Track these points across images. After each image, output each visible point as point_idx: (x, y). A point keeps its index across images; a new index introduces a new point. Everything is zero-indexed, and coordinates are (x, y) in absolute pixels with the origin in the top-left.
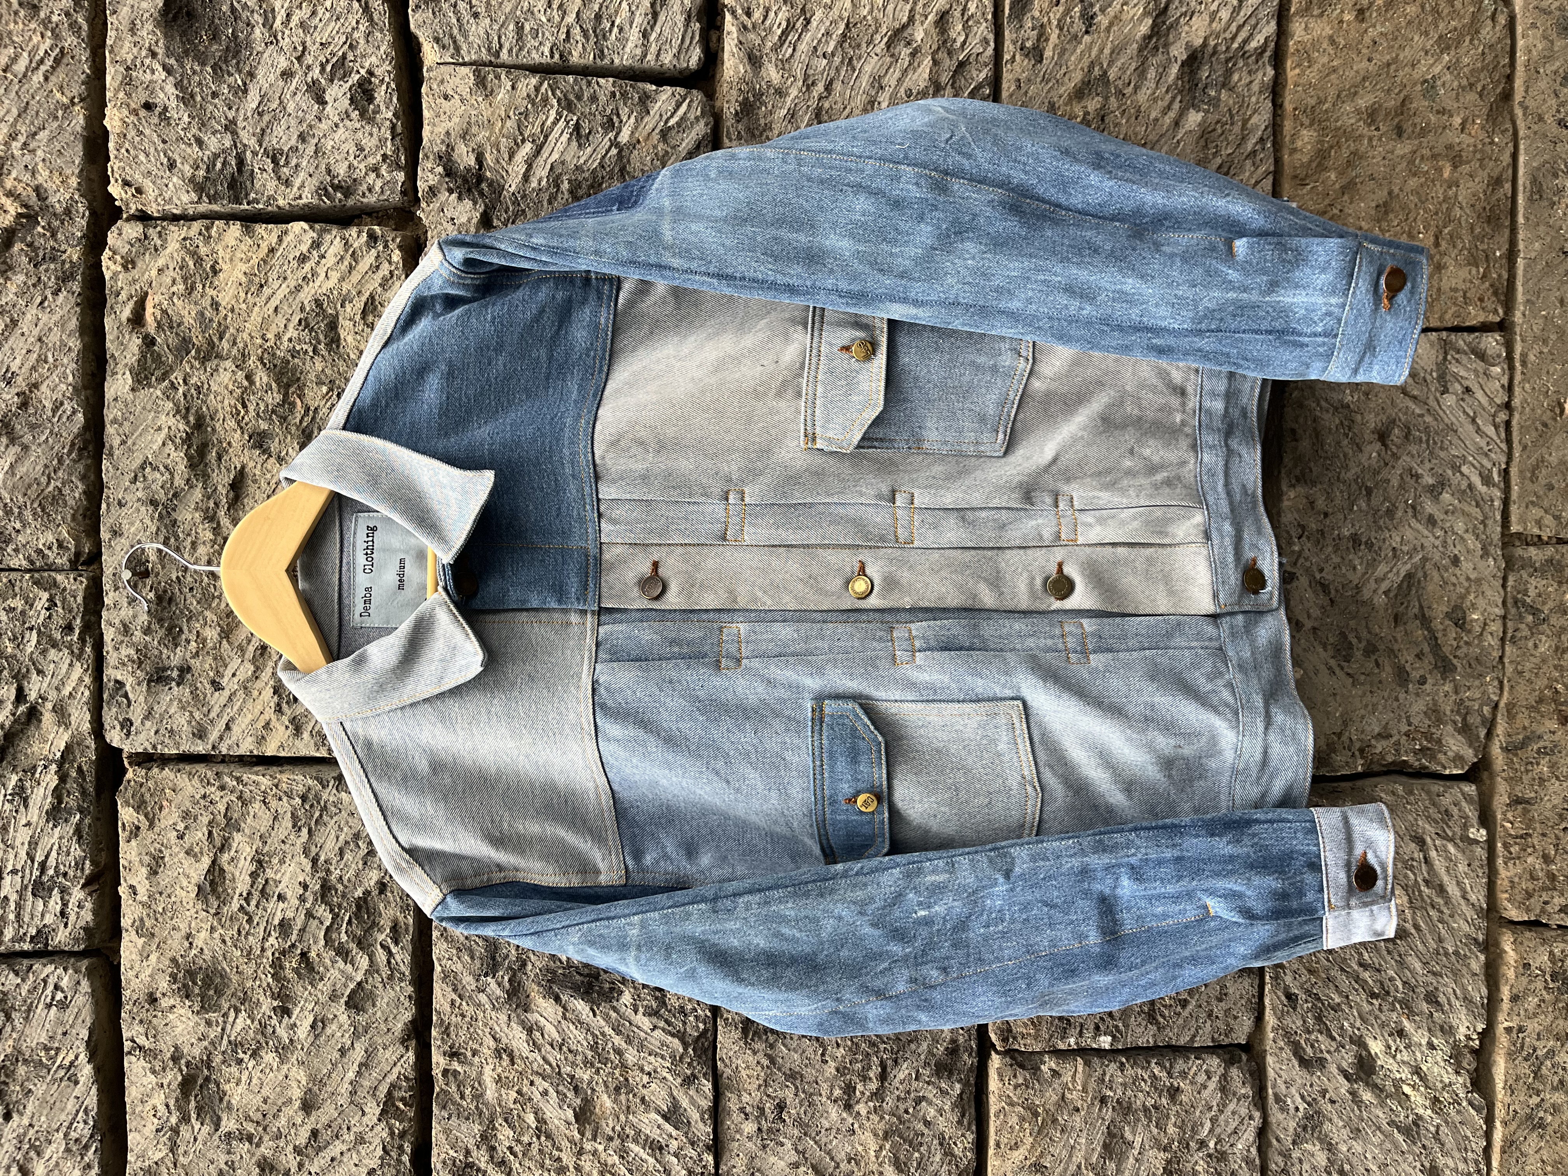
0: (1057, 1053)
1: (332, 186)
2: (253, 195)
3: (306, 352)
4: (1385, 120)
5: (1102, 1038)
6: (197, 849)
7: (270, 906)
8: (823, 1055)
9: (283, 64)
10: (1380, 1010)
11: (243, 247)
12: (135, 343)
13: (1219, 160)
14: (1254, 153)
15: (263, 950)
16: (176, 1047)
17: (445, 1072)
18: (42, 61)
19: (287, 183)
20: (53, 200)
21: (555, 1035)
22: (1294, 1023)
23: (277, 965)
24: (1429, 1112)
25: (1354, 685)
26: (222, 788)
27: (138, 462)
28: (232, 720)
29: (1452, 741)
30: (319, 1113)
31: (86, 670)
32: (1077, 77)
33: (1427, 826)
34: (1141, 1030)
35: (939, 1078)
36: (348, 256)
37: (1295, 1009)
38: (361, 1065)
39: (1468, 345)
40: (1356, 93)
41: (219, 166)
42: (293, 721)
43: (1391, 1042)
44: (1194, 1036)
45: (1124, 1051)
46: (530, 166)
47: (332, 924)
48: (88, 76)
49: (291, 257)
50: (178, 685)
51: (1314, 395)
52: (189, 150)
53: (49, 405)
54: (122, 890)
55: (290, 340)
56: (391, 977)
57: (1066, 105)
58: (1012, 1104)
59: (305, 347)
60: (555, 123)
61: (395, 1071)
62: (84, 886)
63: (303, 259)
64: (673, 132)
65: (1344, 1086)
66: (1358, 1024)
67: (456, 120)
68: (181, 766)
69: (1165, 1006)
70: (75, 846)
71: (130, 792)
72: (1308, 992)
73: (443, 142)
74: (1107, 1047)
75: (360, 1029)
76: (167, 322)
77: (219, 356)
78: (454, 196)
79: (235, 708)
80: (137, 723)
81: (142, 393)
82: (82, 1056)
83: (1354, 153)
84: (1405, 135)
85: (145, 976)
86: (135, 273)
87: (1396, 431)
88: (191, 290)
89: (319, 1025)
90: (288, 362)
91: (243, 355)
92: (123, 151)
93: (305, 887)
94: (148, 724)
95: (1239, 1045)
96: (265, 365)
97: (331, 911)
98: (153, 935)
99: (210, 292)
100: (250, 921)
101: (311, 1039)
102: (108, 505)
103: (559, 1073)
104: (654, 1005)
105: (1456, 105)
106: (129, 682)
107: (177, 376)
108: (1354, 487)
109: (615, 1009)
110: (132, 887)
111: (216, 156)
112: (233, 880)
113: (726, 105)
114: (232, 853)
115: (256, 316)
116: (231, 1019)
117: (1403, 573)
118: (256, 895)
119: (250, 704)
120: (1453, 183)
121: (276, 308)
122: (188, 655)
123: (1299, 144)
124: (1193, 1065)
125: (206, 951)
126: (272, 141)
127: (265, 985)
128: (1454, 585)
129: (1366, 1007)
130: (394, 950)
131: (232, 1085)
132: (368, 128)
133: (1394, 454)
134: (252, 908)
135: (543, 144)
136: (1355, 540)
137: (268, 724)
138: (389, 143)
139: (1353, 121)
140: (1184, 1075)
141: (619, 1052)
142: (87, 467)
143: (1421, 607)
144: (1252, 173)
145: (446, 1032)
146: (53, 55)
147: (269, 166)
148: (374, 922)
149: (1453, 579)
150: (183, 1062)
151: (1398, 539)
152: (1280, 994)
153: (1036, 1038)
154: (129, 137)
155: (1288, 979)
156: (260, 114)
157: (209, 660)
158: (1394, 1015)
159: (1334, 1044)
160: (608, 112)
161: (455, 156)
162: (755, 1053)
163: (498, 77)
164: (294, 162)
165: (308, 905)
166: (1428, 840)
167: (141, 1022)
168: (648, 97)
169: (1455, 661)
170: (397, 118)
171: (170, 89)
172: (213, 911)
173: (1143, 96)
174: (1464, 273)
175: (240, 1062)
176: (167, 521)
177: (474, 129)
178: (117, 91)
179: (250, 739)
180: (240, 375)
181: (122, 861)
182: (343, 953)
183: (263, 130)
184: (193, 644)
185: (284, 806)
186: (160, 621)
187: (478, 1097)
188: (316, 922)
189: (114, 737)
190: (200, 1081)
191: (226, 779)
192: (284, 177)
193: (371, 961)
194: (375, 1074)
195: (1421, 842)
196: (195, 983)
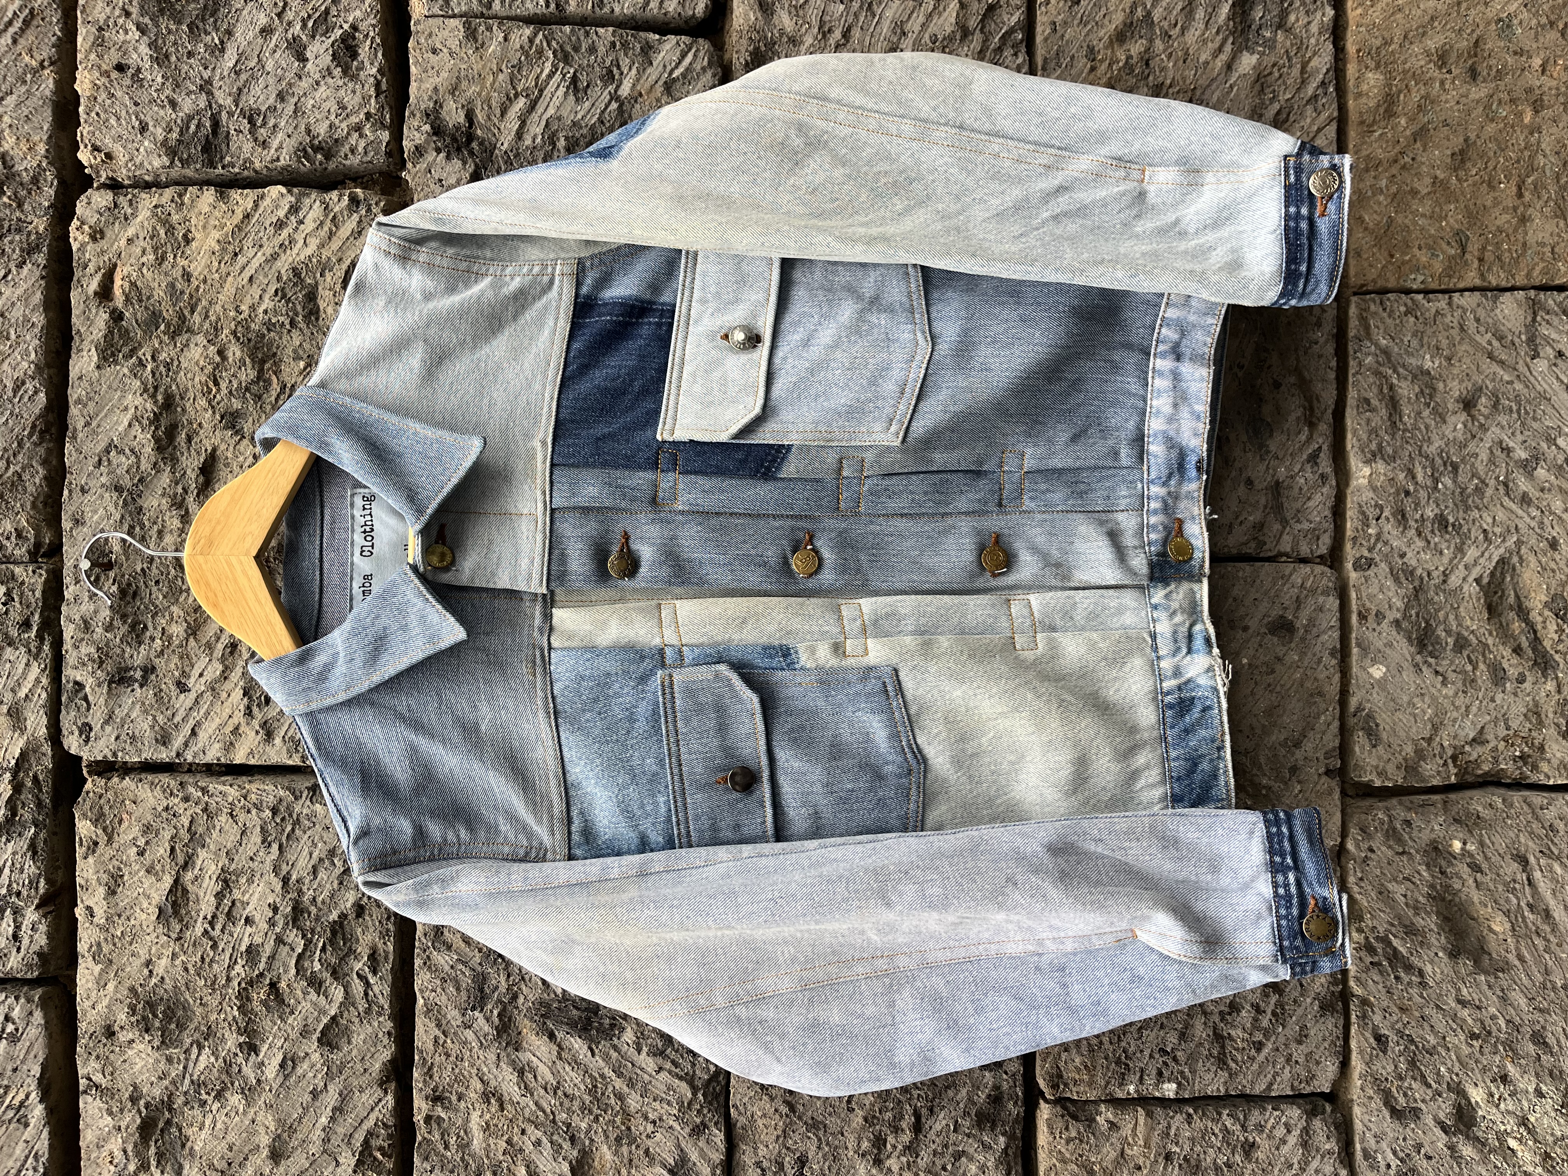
0: (1114, 1102)
1: (312, 147)
2: (228, 159)
3: (282, 325)
4: (1457, 63)
5: (1166, 1086)
6: (158, 867)
7: (237, 930)
9: (263, 20)
10: (1481, 1052)
11: (216, 213)
12: (102, 318)
13: (1276, 106)
14: (1315, 97)
15: (229, 979)
16: (135, 1087)
17: (428, 1119)
18: (10, 23)
19: (264, 144)
20: (19, 167)
21: (549, 1077)
22: (1385, 1067)
23: (244, 996)
24: (1539, 1170)
25: (1444, 683)
26: (186, 799)
27: (102, 445)
28: (198, 724)
29: (1555, 747)
30: (288, 1162)
31: (43, 671)
32: (1118, 18)
33: (1531, 844)
34: (1209, 1076)
35: (981, 1130)
36: (328, 222)
37: (1385, 1052)
38: (334, 1109)
39: (1559, 305)
40: (1424, 34)
41: (193, 128)
42: (264, 725)
43: (1494, 1090)
44: (1271, 1084)
45: (1192, 1101)
46: (523, 123)
47: (304, 950)
48: (59, 39)
49: (268, 223)
50: (141, 686)
51: (1389, 361)
52: (162, 113)
53: (10, 385)
54: (79, 912)
55: (265, 312)
56: (368, 1011)
57: (1106, 48)
58: (1064, 1161)
59: (281, 319)
60: (550, 76)
61: (373, 1117)
62: (38, 907)
63: (280, 225)
64: (678, 85)
65: (1441, 1140)
66: (1457, 1069)
67: (444, 75)
68: (143, 776)
69: (1237, 1049)
70: (29, 863)
71: (88, 803)
72: (1400, 1033)
73: (430, 98)
74: (1172, 1095)
75: (334, 1069)
76: (135, 294)
77: (189, 330)
78: (443, 155)
79: (202, 712)
80: (97, 728)
81: (108, 371)
82: (33, 1095)
83: (1426, 97)
84: (1480, 78)
85: (101, 1007)
86: (103, 244)
87: (1483, 400)
88: (161, 260)
89: (289, 1063)
90: (264, 336)
91: (216, 329)
92: (93, 114)
93: (275, 910)
94: (108, 729)
95: (1322, 1095)
96: (238, 339)
97: (304, 936)
98: (111, 961)
99: (182, 262)
100: (214, 946)
101: (280, 1079)
102: (70, 491)
103: (554, 1121)
104: (660, 1045)
105: (1535, 46)
106: (90, 684)
107: (145, 352)
108: (1438, 461)
109: (615, 1048)
110: (89, 908)
111: (190, 118)
112: (197, 900)
113: (735, 56)
114: (196, 872)
115: (229, 288)
116: (193, 1056)
117: (1495, 558)
118: (222, 919)
119: (217, 707)
120: (1534, 129)
121: (251, 278)
122: (153, 654)
123: (1365, 87)
124: (1270, 1116)
125: (167, 980)
126: (249, 101)
127: (230, 1018)
128: (1553, 571)
129: (1466, 1050)
130: (372, 980)
131: (195, 1129)
132: (350, 85)
133: (1481, 425)
134: (217, 933)
135: (538, 99)
136: (1442, 522)
137: (237, 728)
138: (373, 101)
139: (1423, 63)
140: (1260, 1128)
141: (620, 1097)
142: (49, 451)
143: (1517, 597)
144: (1314, 120)
145: (429, 1073)
146: (22, 16)
147: (245, 125)
148: (350, 949)
149: (1553, 565)
150: (142, 1102)
151: (1490, 520)
152: (1368, 1035)
153: (1091, 1084)
154: (99, 100)
155: (1377, 1019)
156: (237, 73)
157: (175, 659)
158: (1497, 1059)
159: (1429, 1092)
160: (608, 63)
161: (444, 113)
162: (772, 1099)
163: (489, 29)
164: (271, 122)
165: (278, 930)
166: (1532, 860)
167: (98, 1057)
168: (651, 47)
169: (1557, 657)
170: (383, 75)
171: (144, 49)
172: (174, 936)
173: (1192, 36)
174: (1551, 226)
175: (203, 1103)
176: (131, 507)
177: (464, 84)
178: (88, 52)
179: (217, 746)
180: (212, 349)
181: (78, 880)
182: (316, 983)
183: (240, 90)
184: (158, 641)
185: (253, 820)
186: (124, 617)
187: (464, 1146)
188: (287, 948)
189: (72, 744)
190: (161, 1125)
191: (191, 790)
192: (261, 139)
193: (346, 992)
194: (350, 1120)
195: (1523, 861)
196: (155, 1016)
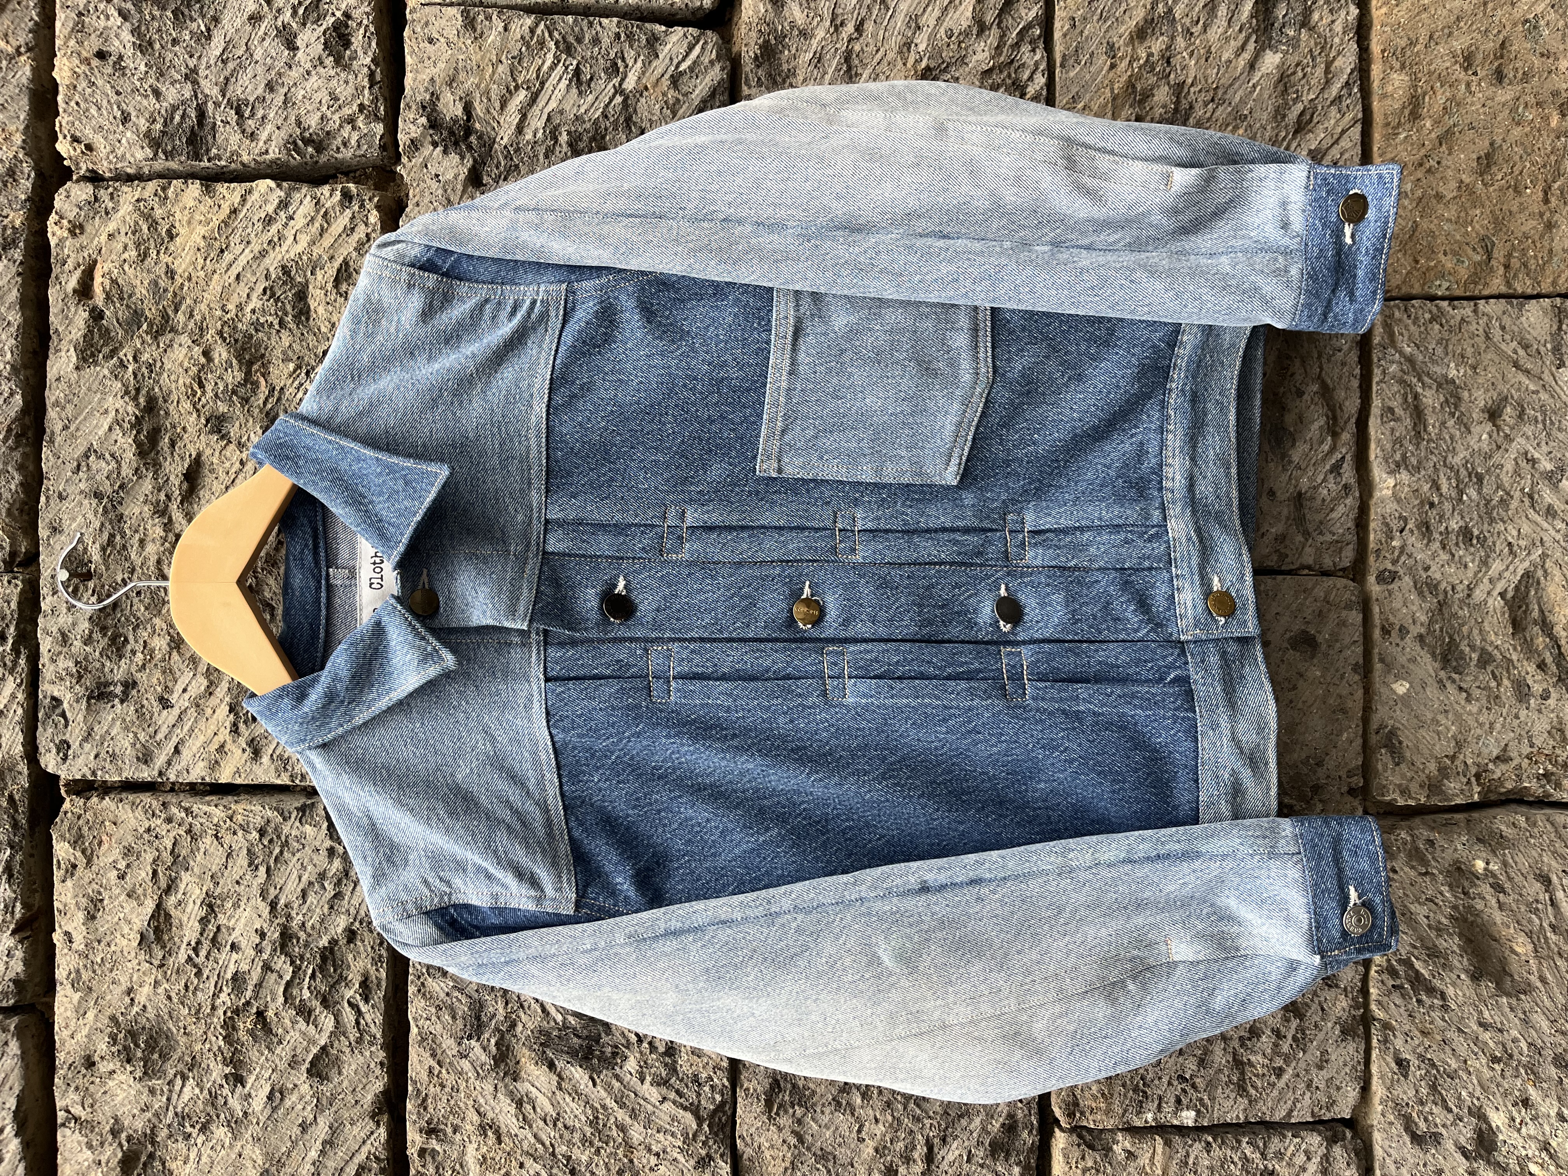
0: (1132, 1130)
1: (302, 139)
2: (214, 151)
3: (271, 325)
4: (1483, 64)
5: (1185, 1114)
6: (140, 891)
7: (223, 957)
8: (859, 1131)
9: (251, 7)
10: (1503, 1076)
11: (202, 208)
12: (81, 317)
13: (1300, 107)
14: (1339, 98)
15: (214, 1008)
16: (116, 1120)
17: (422, 1152)
19: (253, 136)
21: (549, 1109)
22: (1406, 1092)
23: (229, 1025)
25: (1468, 700)
26: (169, 820)
27: (82, 449)
28: (181, 742)
31: (19, 685)
32: (1139, 15)
33: (1554, 863)
34: (1228, 1104)
35: (995, 1159)
36: (319, 217)
37: (1406, 1077)
38: (324, 1143)
40: (1450, 35)
41: (177, 118)
42: (251, 742)
43: (1515, 1114)
44: (1291, 1111)
45: (1211, 1129)
46: (524, 117)
47: (293, 977)
48: (36, 23)
49: (255, 219)
50: (122, 702)
51: (1414, 369)
52: (145, 102)
54: (57, 937)
55: (253, 311)
56: (360, 1041)
57: (1127, 45)
59: (270, 319)
60: (552, 68)
61: (365, 1150)
62: (13, 933)
63: (269, 221)
64: (685, 78)
65: (1462, 1165)
66: (1478, 1093)
67: (441, 65)
68: (124, 795)
69: (1257, 1076)
70: (4, 886)
71: (66, 823)
72: (1421, 1057)
73: (427, 90)
74: (1191, 1124)
75: (324, 1101)
76: (116, 292)
77: (173, 330)
78: (439, 149)
79: (186, 728)
80: (75, 746)
81: (87, 372)
82: (8, 1128)
83: (1451, 99)
84: (1506, 80)
85: (80, 1037)
86: (83, 239)
87: (1509, 409)
88: (143, 256)
89: (276, 1096)
90: (251, 336)
91: (201, 329)
92: (73, 104)
93: (262, 935)
94: (87, 746)
95: (1343, 1121)
96: (224, 340)
97: (292, 963)
98: (90, 989)
99: (165, 259)
100: (199, 974)
101: (268, 1111)
102: (47, 498)
103: (553, 1154)
104: (664, 1074)
105: (1562, 47)
106: (67, 698)
107: (127, 353)
108: (1463, 472)
109: (617, 1077)
110: (67, 934)
111: (175, 108)
112: (181, 926)
113: (744, 49)
114: (179, 896)
115: (216, 285)
116: (177, 1088)
117: (1520, 572)
118: (206, 945)
119: (202, 724)
120: (1561, 133)
121: (238, 275)
122: (134, 669)
123: (1389, 89)
124: (1290, 1144)
125: (149, 1009)
126: (236, 90)
127: (215, 1049)
129: (1487, 1074)
130: (364, 1008)
131: (180, 1163)
132: (343, 75)
133: (1507, 436)
134: (201, 959)
135: (539, 91)
136: (1466, 534)
137: (222, 746)
138: (366, 92)
139: (1448, 64)
140: (1280, 1156)
141: (622, 1128)
142: (25, 455)
143: (1542, 611)
144: (1338, 121)
145: (423, 1105)
147: (232, 116)
148: (341, 975)
150: (124, 1136)
151: (1515, 533)
152: (1389, 1059)
153: (1108, 1112)
154: (79, 88)
155: (1399, 1043)
156: (224, 62)
157: (158, 674)
158: (1519, 1082)
159: (1450, 1116)
160: (612, 55)
161: (440, 106)
162: (780, 1129)
163: (489, 18)
164: (260, 113)
165: (265, 956)
166: (1554, 879)
167: (77, 1089)
168: (657, 39)
170: (377, 65)
171: (127, 36)
172: (156, 963)
173: (1214, 34)
175: (188, 1137)
176: (112, 516)
177: (462, 76)
178: (67, 38)
179: (201, 764)
180: (197, 351)
181: (56, 904)
182: (304, 1012)
183: (227, 79)
184: (140, 655)
185: (239, 842)
186: (104, 629)
188: (275, 975)
189: (50, 762)
190: (143, 1158)
191: (174, 810)
192: (249, 130)
193: (337, 1021)
194: (341, 1153)
195: (1546, 881)
196: (137, 1045)
